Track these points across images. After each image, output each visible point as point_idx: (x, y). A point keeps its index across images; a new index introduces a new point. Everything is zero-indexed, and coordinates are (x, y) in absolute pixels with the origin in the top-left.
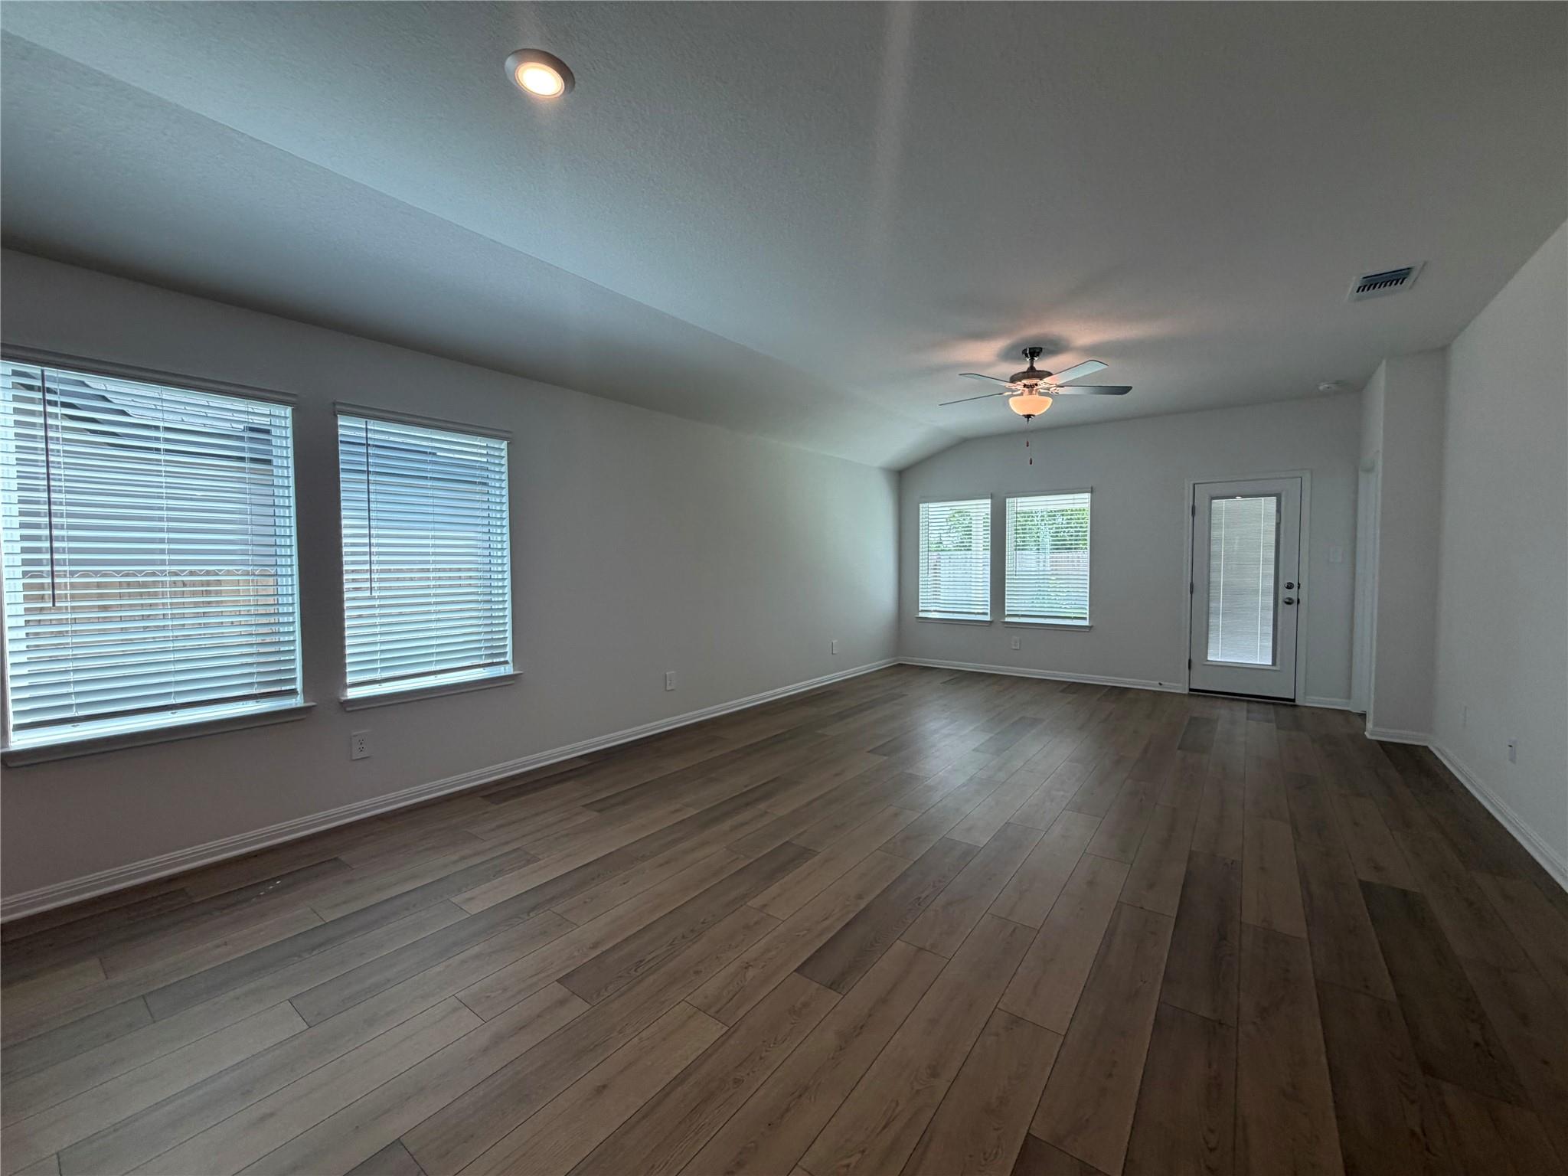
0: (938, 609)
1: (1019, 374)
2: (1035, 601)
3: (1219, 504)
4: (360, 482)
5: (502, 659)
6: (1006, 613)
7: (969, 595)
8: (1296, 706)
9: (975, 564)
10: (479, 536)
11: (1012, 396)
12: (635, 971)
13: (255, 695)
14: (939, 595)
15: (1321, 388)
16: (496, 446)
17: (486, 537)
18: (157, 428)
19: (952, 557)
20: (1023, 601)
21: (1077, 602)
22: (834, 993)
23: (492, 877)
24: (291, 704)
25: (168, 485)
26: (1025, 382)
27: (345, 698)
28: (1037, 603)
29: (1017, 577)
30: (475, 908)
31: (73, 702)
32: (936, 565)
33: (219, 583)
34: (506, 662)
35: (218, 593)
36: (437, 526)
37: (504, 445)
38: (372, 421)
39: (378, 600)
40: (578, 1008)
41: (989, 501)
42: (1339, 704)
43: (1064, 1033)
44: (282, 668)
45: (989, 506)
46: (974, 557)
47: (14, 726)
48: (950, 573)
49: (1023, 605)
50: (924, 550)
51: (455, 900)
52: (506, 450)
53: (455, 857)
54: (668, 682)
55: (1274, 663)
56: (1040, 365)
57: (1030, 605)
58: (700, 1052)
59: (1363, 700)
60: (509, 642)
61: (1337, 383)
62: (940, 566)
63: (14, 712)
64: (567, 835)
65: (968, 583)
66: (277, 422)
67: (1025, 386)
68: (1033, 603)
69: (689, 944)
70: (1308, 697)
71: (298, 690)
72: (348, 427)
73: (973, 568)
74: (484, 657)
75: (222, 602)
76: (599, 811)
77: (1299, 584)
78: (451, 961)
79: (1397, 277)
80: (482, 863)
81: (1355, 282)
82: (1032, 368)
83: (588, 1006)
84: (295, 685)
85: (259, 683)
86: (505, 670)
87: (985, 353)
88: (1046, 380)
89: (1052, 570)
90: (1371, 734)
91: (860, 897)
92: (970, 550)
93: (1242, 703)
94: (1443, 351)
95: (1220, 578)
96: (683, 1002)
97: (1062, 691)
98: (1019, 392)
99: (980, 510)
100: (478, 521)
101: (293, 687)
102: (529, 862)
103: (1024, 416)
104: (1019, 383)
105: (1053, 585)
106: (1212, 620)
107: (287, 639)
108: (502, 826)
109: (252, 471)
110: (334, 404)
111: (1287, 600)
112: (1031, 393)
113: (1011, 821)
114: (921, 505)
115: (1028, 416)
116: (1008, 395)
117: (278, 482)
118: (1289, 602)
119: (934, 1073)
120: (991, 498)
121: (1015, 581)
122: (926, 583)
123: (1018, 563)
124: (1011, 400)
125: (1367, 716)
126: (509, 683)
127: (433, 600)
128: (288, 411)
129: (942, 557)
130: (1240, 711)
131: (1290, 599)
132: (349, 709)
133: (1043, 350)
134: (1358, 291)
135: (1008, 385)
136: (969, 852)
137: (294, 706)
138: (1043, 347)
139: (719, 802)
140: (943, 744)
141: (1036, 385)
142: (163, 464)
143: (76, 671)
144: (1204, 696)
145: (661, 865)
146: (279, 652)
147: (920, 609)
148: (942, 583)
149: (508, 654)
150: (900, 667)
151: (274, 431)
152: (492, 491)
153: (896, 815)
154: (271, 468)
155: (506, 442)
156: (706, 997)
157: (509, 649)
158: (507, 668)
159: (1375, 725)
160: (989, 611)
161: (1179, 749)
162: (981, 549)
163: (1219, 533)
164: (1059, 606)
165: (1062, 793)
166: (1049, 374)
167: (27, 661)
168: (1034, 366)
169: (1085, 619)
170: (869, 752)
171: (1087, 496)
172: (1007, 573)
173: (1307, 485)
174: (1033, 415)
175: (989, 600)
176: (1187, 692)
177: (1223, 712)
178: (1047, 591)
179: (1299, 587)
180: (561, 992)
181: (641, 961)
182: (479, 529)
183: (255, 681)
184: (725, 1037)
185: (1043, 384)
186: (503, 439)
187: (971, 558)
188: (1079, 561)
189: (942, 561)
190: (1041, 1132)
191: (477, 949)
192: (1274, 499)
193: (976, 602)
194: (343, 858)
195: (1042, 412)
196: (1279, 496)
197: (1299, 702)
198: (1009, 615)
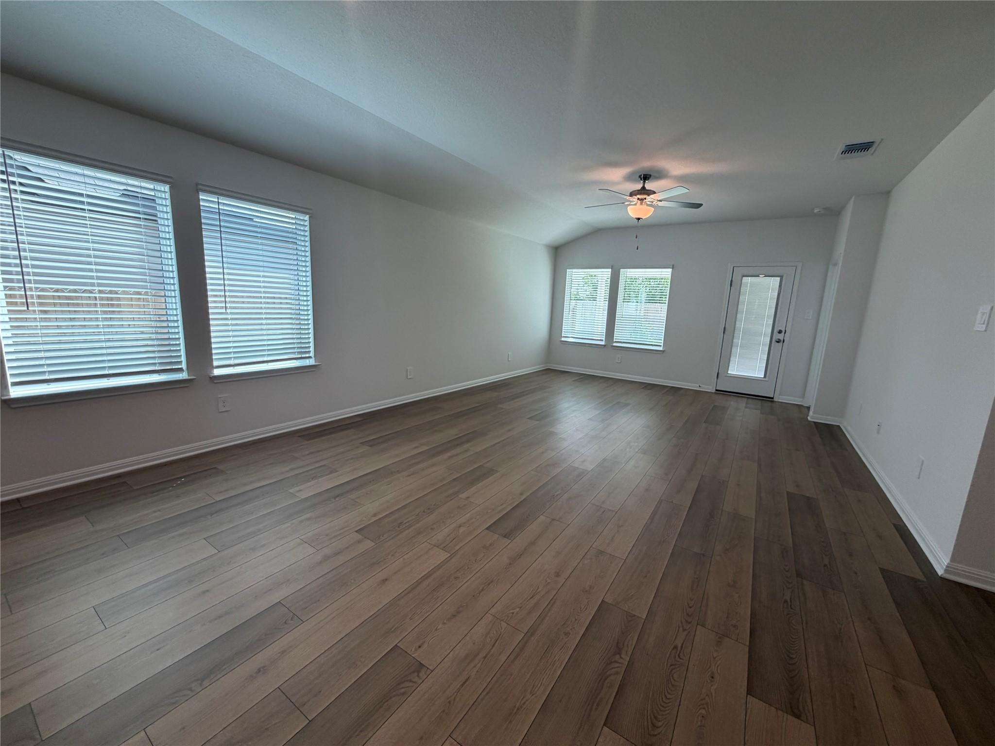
0: (573, 336)
1: (635, 191)
2: (633, 334)
3: (747, 280)
4: (215, 238)
5: (307, 355)
6: (614, 340)
7: (593, 328)
8: (773, 401)
9: (598, 310)
10: (292, 277)
11: (630, 205)
12: (399, 527)
13: (158, 370)
14: (574, 327)
15: (815, 211)
16: (302, 218)
17: (296, 278)
18: (81, 195)
19: (584, 304)
20: (625, 334)
21: (658, 336)
22: (507, 540)
23: (311, 480)
24: (179, 377)
25: (93, 234)
26: (639, 196)
27: (213, 375)
28: (634, 335)
29: (623, 319)
30: (304, 495)
31: (46, 370)
32: (574, 309)
33: (119, 299)
34: (310, 357)
35: (119, 306)
36: (266, 269)
37: (307, 218)
38: (222, 197)
39: (230, 315)
40: (368, 544)
41: (610, 270)
42: (797, 401)
43: (625, 558)
44: (172, 355)
45: (610, 273)
46: (597, 305)
47: (12, 383)
48: (582, 314)
49: (625, 336)
50: (568, 299)
51: (291, 491)
52: (308, 221)
53: (288, 469)
54: (408, 373)
55: (765, 376)
56: (649, 186)
57: (629, 336)
58: (436, 565)
59: (810, 400)
60: (312, 345)
61: (825, 209)
62: (576, 309)
63: (10, 374)
64: (352, 459)
65: (593, 321)
66: (159, 195)
67: (638, 199)
68: (631, 335)
69: (427, 515)
70: (781, 396)
71: (184, 368)
72: (207, 201)
73: (597, 312)
74: (296, 353)
75: (121, 311)
76: (371, 446)
77: (785, 331)
78: (294, 521)
79: (865, 147)
80: (303, 472)
81: (841, 147)
82: (644, 188)
83: (373, 544)
84: (182, 365)
85: (159, 363)
86: (309, 362)
87: (616, 176)
88: (652, 196)
89: (645, 315)
90: (811, 418)
91: (521, 494)
92: (596, 300)
93: (744, 399)
94: (886, 194)
95: (741, 325)
96: (426, 543)
97: (643, 388)
98: (634, 203)
99: (604, 275)
100: (291, 267)
101: (180, 367)
102: (331, 472)
103: (636, 218)
104: (635, 197)
105: (644, 325)
106: (734, 350)
107: (174, 337)
108: (312, 453)
109: (146, 227)
110: (197, 184)
111: (777, 340)
112: (641, 204)
113: (607, 458)
114: (568, 270)
115: (639, 219)
116: (627, 204)
117: (163, 235)
118: (778, 341)
119: (558, 575)
120: (612, 269)
121: (621, 321)
122: (567, 322)
123: (624, 309)
124: (629, 208)
125: (811, 408)
126: (312, 370)
127: (264, 316)
128: (167, 188)
129: (578, 304)
130: (742, 403)
131: (779, 339)
132: (215, 381)
133: (652, 177)
134: (842, 154)
135: (628, 198)
136: (581, 474)
137: (181, 378)
138: (652, 174)
139: (441, 443)
140: (572, 415)
141: (645, 199)
142: (88, 219)
143: (45, 351)
144: (724, 394)
145: (409, 476)
146: (169, 345)
147: (563, 335)
148: (577, 320)
149: (311, 352)
150: (548, 371)
151: (159, 201)
152: (299, 248)
153: (543, 453)
154: (157, 226)
155: (308, 216)
156: (438, 540)
157: (312, 349)
158: (311, 361)
159: (814, 413)
160: (604, 339)
161: (705, 422)
162: (603, 300)
163: (745, 298)
164: (646, 337)
165: (636, 444)
166: (654, 193)
167: (12, 343)
168: (645, 186)
169: (660, 346)
170: (528, 418)
171: (670, 270)
172: (617, 316)
173: (799, 271)
174: (642, 219)
175: (605, 332)
176: (714, 391)
177: (733, 403)
178: (640, 328)
179: (785, 333)
180: (359, 537)
181: (402, 523)
182: (292, 272)
183: (156, 362)
184: (450, 558)
185: (649, 198)
186: (306, 213)
187: (596, 305)
188: (661, 311)
189: (578, 306)
190: (609, 599)
191: (308, 515)
192: (778, 279)
193: (596, 332)
194: (220, 467)
195: (647, 216)
196: (781, 277)
197: (775, 399)
198: (616, 342)
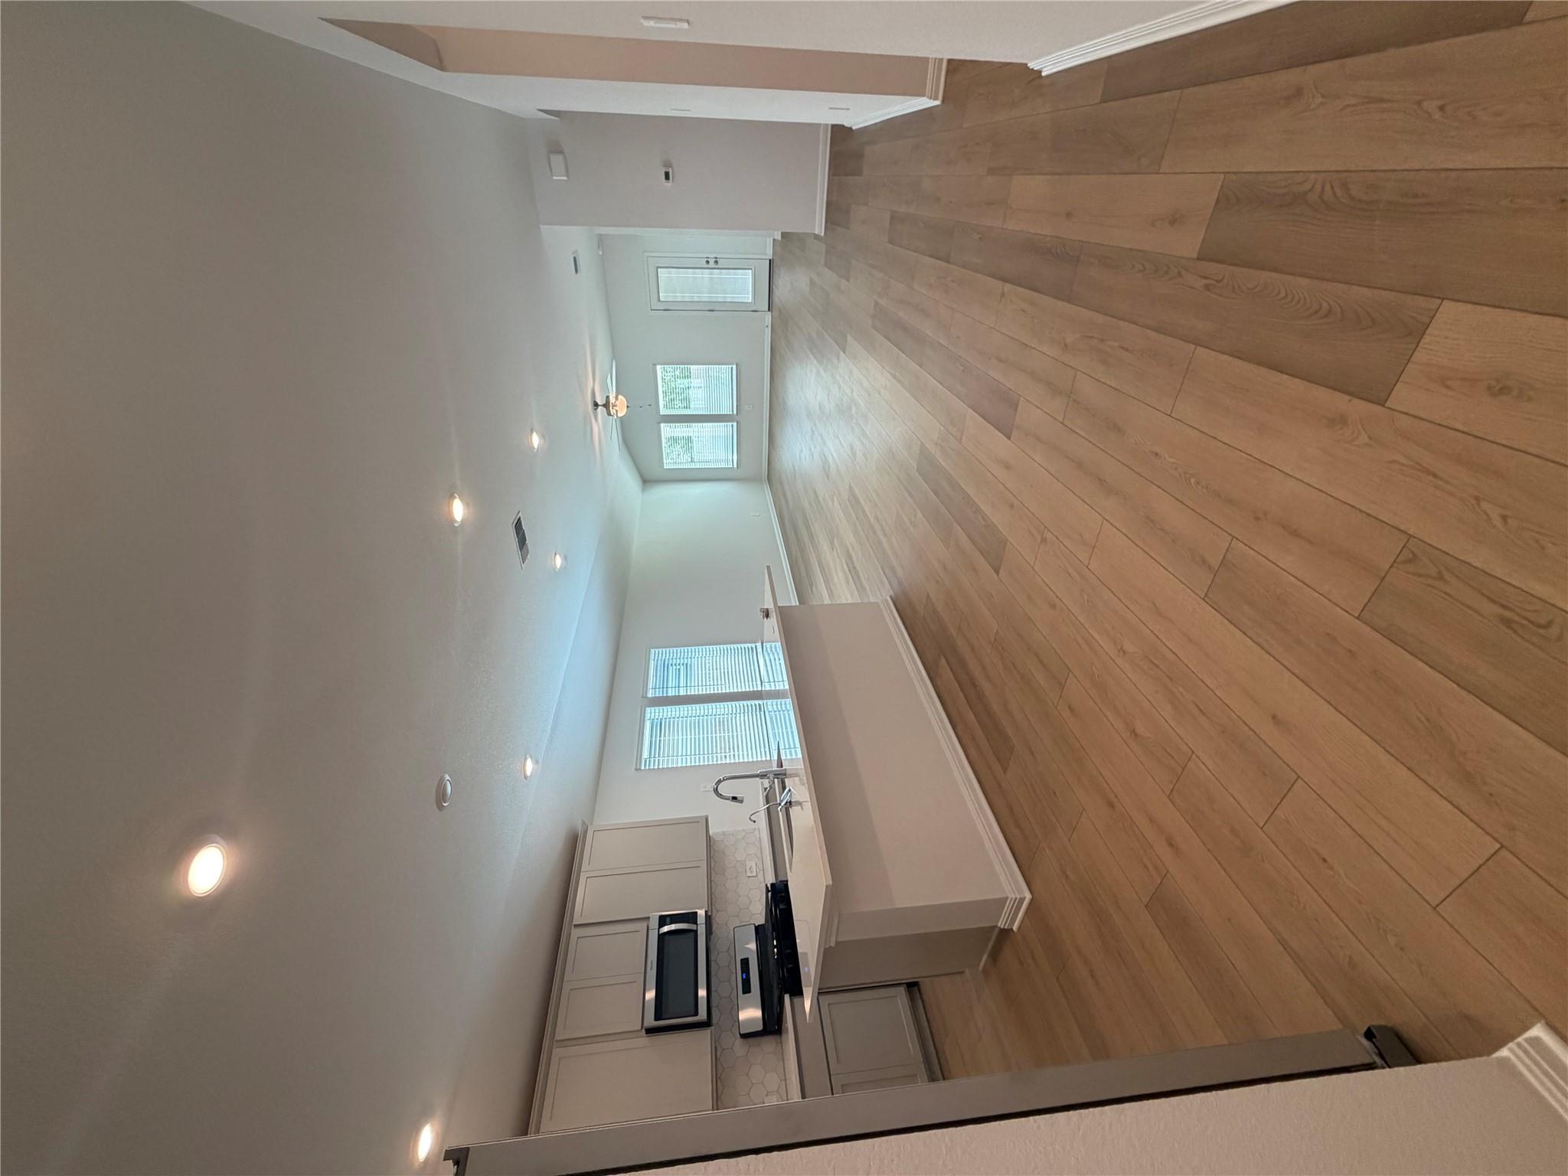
0: (731, 455)
1: (606, 412)
3: (663, 297)
6: (731, 414)
7: (721, 436)
8: (773, 259)
9: (702, 433)
16: (654, 653)
20: (723, 403)
21: (722, 372)
26: (611, 409)
29: (708, 408)
41: (662, 425)
45: (665, 425)
49: (726, 403)
50: (694, 465)
52: (655, 649)
55: (751, 269)
57: (726, 399)
61: (599, 246)
65: (714, 437)
66: (655, 714)
68: (724, 398)
70: (768, 254)
77: (706, 258)
88: (610, 399)
92: (692, 436)
95: (705, 297)
98: (615, 411)
99: (667, 430)
103: (627, 409)
104: (611, 412)
106: (729, 301)
112: (616, 406)
114: (665, 467)
118: (716, 262)
120: (660, 423)
121: (711, 409)
122: (717, 463)
123: (700, 408)
124: (619, 415)
128: (650, 710)
141: (613, 403)
144: (772, 304)
147: (731, 466)
150: (769, 480)
155: (651, 649)
160: (731, 424)
162: (692, 429)
163: (680, 297)
166: (608, 397)
168: (603, 404)
169: (732, 367)
171: (657, 368)
172: (706, 414)
173: (651, 254)
175: (724, 424)
176: (770, 313)
177: (776, 300)
179: (708, 258)
187: (698, 435)
188: (698, 369)
192: (659, 270)
193: (724, 433)
196: (658, 267)
197: (771, 258)
198: (733, 411)
